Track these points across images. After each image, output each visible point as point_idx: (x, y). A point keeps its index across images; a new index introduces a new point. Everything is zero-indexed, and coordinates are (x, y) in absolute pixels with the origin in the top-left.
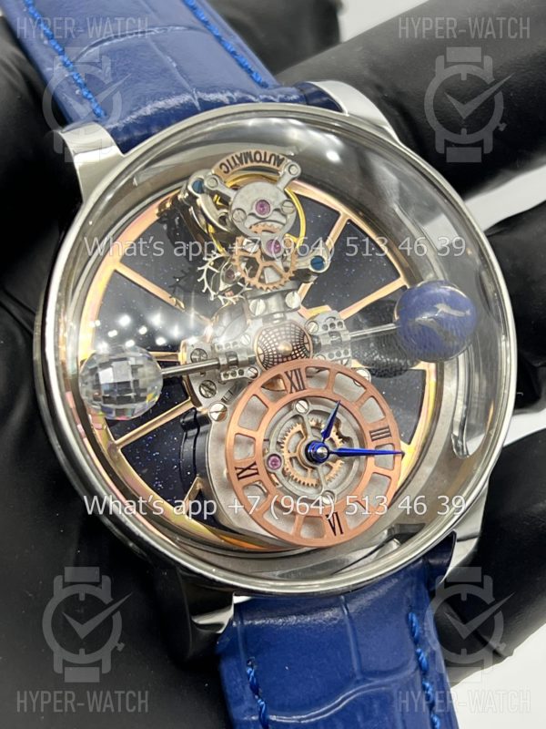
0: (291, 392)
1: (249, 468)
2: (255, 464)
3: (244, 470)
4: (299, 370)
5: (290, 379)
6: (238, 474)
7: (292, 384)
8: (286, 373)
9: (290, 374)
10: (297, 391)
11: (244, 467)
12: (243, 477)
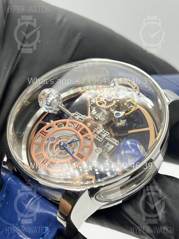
0: (74, 129)
1: (45, 133)
2: (47, 133)
3: (44, 132)
4: (82, 126)
5: (78, 126)
6: (41, 131)
7: (77, 128)
8: (79, 124)
9: (79, 125)
10: (76, 129)
11: (45, 132)
12: (42, 133)
